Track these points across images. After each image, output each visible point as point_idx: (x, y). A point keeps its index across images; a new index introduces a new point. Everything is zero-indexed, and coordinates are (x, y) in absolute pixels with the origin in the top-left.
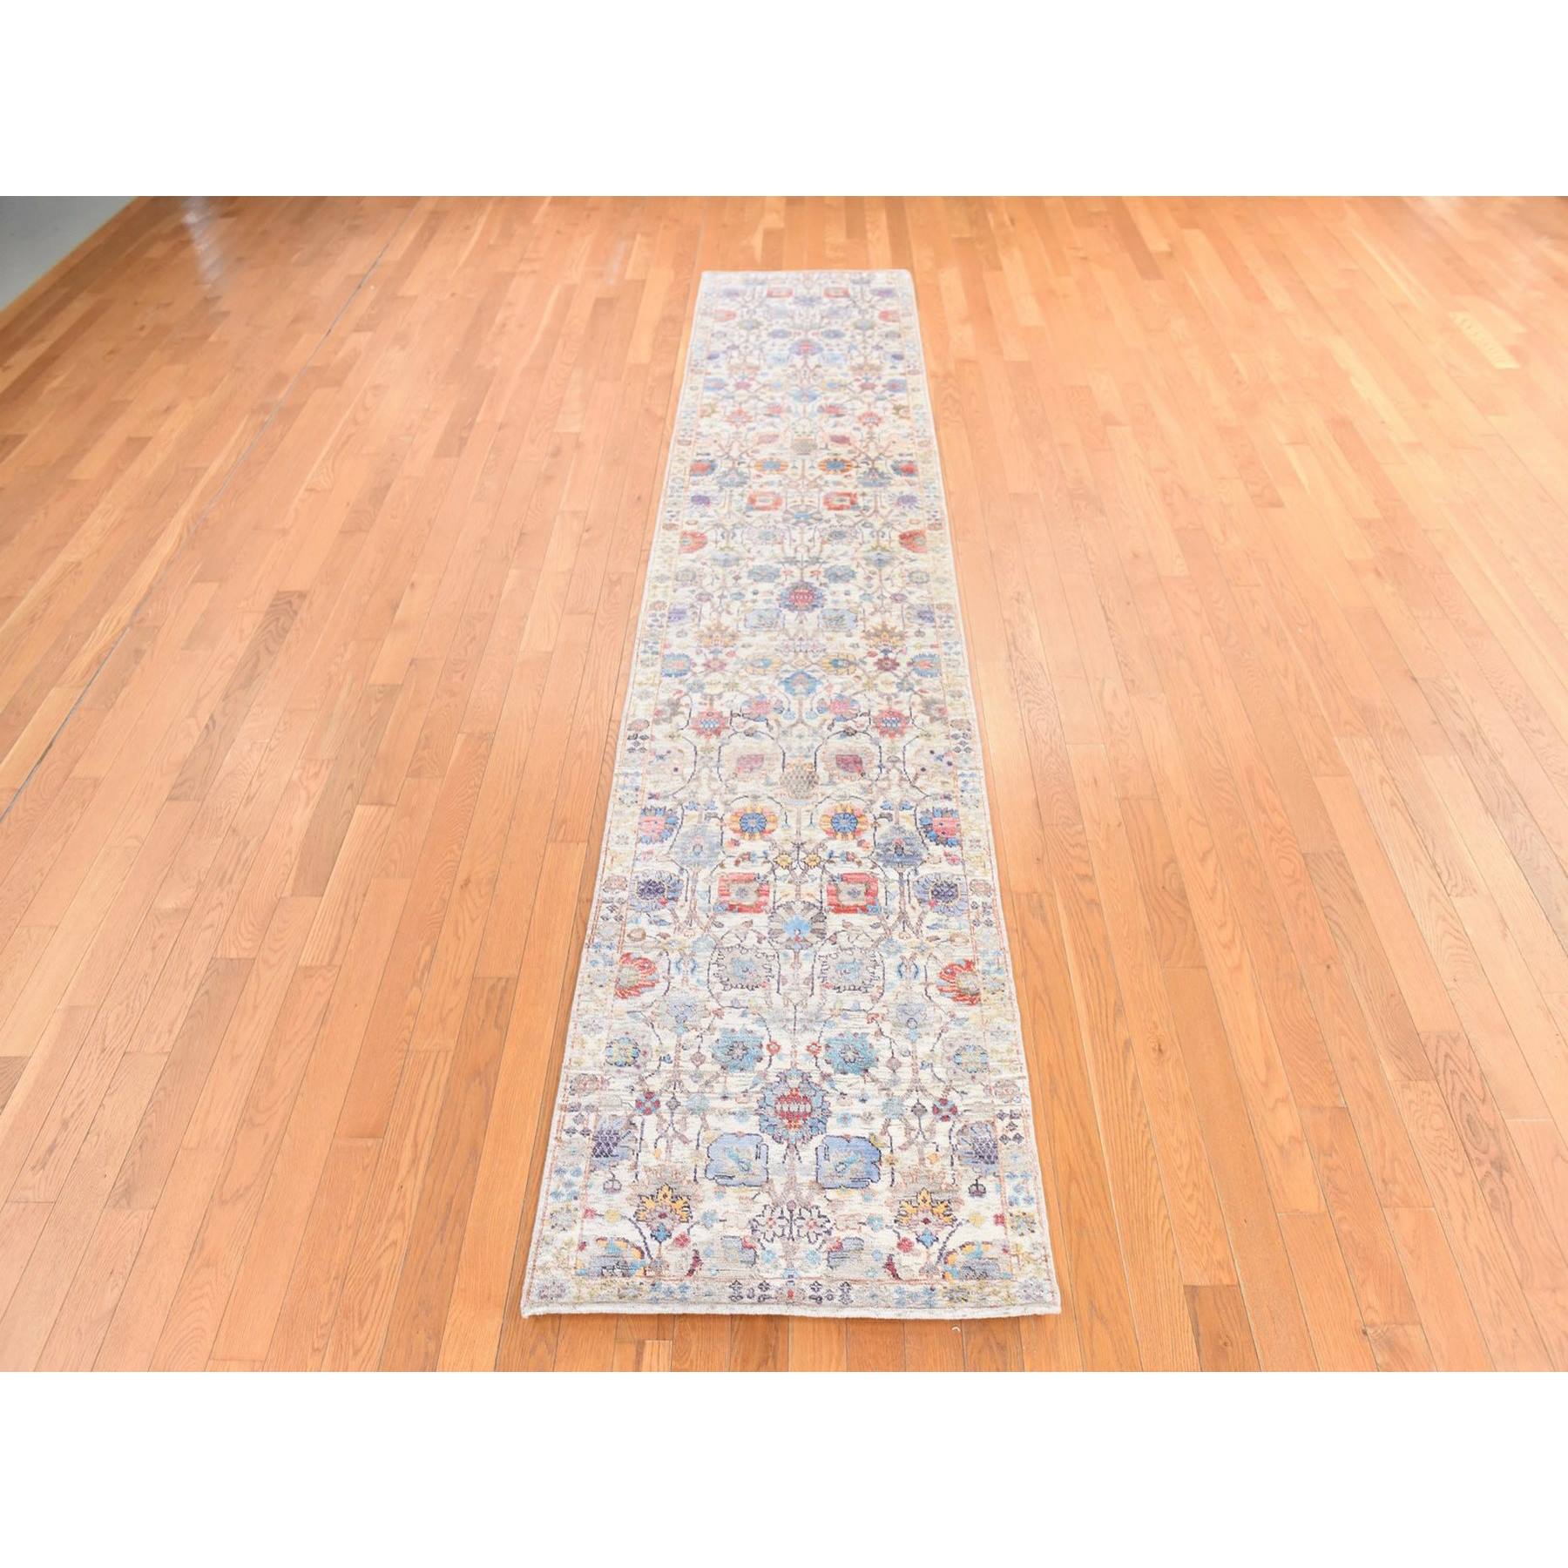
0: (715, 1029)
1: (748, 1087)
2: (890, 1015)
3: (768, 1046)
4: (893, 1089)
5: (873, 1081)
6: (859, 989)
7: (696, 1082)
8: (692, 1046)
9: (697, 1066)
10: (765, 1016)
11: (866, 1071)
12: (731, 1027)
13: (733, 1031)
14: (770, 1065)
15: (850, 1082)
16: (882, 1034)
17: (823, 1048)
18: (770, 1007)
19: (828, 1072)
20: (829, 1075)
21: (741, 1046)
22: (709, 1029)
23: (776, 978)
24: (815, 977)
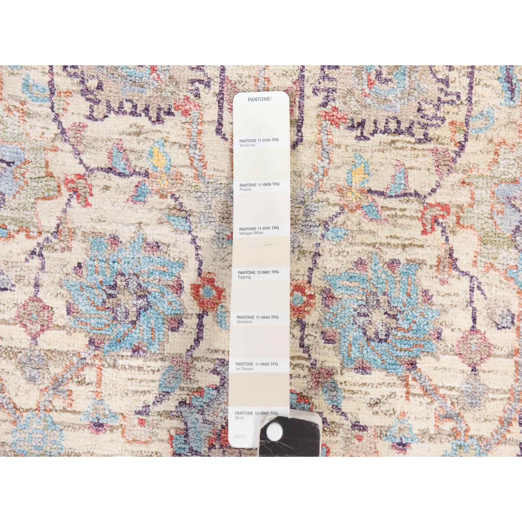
0: (72, 233)
1: (150, 399)
2: (477, 210)
3: (196, 288)
4: (468, 416)
5: (426, 392)
6: (409, 131)
7: (32, 380)
8: (20, 279)
9: (34, 338)
10: (189, 203)
11: (413, 365)
12: (108, 229)
13: (115, 240)
14: (198, 340)
15: (375, 393)
16: (453, 264)
17: (318, 298)
18: (198, 176)
19: (328, 365)
20: (330, 373)
21: (133, 285)
22: (57, 232)
23: (215, 88)
24: (308, 91)
